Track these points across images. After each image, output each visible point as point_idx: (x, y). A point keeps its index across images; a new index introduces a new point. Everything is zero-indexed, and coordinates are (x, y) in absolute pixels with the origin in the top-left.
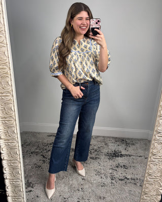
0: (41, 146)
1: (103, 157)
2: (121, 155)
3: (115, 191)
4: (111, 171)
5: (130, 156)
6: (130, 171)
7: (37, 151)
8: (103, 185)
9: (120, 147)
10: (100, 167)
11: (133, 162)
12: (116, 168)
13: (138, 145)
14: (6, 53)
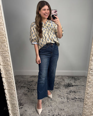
0: (27, 83)
1: (62, 87)
2: (72, 85)
3: (69, 105)
4: (66, 95)
5: (77, 86)
6: (78, 94)
7: (24, 86)
8: (63, 103)
9: (71, 81)
10: (60, 93)
11: (79, 89)
12: (70, 93)
13: (81, 80)
14: (3, 29)
